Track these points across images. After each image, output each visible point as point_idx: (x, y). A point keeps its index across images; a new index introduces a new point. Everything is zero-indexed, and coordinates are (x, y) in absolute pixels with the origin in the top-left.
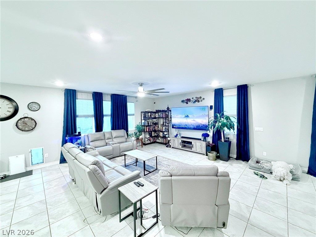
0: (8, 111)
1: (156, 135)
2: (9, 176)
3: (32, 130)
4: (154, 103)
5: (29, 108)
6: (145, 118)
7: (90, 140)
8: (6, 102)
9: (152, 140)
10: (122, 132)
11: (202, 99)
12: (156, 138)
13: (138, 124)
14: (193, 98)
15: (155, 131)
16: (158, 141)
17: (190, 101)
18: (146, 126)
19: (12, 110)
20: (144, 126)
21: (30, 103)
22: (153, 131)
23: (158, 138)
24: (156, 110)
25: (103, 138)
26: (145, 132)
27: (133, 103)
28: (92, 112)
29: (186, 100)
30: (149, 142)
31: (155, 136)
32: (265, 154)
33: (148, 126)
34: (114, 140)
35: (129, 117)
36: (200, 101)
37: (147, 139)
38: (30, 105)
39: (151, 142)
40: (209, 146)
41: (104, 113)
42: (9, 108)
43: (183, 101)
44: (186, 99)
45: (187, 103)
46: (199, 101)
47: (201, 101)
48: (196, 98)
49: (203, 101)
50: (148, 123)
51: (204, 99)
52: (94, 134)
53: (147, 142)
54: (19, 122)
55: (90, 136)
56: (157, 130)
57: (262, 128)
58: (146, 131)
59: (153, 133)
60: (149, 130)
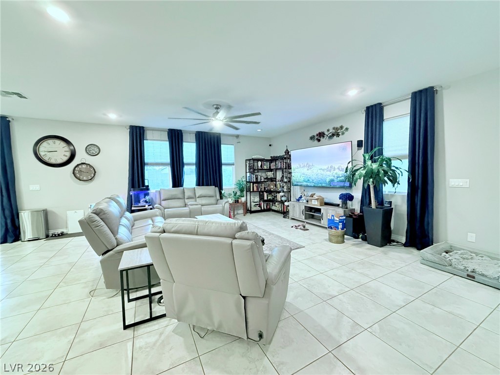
0: (64, 155)
1: (271, 198)
2: (67, 234)
3: (91, 179)
4: (270, 145)
5: (88, 151)
6: (253, 170)
7: (162, 198)
8: (63, 144)
9: (264, 206)
10: (211, 190)
11: (344, 129)
12: (271, 203)
13: (240, 179)
14: (328, 130)
15: (269, 192)
16: (274, 208)
17: (323, 137)
18: (254, 183)
19: (68, 154)
20: (250, 182)
21: (88, 146)
22: (266, 192)
23: (275, 204)
24: (271, 157)
25: (181, 196)
26: (251, 192)
27: (232, 146)
28: (167, 159)
29: (317, 135)
30: (258, 208)
31: (269, 201)
32: (471, 237)
33: (257, 182)
34: (197, 201)
35: (224, 167)
36: (340, 134)
37: (255, 204)
38: (88, 147)
39: (263, 208)
40: (350, 216)
41: (185, 161)
42: (65, 151)
43: (312, 138)
44: (318, 133)
45: (319, 140)
46: (338, 135)
47: (343, 134)
48: (334, 128)
49: (346, 133)
50: (257, 179)
51: (347, 129)
52: (169, 190)
53: (254, 209)
54: (76, 169)
55: (162, 192)
56: (272, 190)
57: (468, 180)
58: (253, 191)
59: (265, 194)
60: (258, 189)
